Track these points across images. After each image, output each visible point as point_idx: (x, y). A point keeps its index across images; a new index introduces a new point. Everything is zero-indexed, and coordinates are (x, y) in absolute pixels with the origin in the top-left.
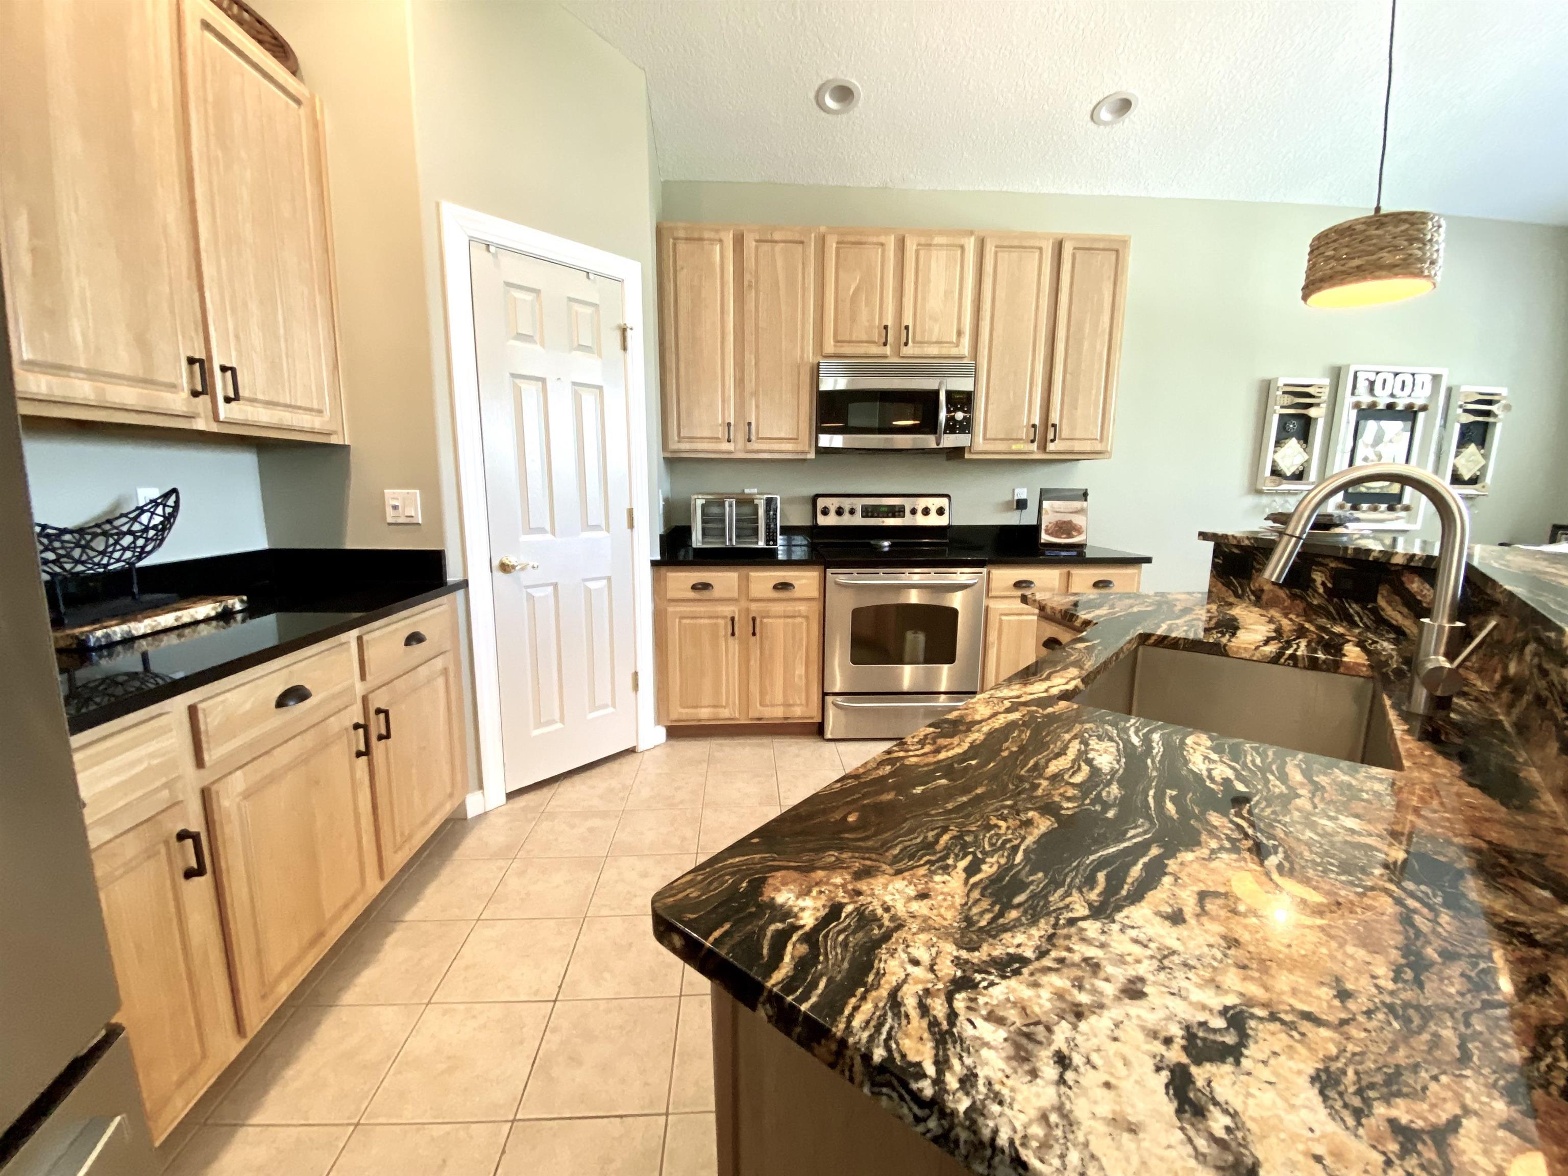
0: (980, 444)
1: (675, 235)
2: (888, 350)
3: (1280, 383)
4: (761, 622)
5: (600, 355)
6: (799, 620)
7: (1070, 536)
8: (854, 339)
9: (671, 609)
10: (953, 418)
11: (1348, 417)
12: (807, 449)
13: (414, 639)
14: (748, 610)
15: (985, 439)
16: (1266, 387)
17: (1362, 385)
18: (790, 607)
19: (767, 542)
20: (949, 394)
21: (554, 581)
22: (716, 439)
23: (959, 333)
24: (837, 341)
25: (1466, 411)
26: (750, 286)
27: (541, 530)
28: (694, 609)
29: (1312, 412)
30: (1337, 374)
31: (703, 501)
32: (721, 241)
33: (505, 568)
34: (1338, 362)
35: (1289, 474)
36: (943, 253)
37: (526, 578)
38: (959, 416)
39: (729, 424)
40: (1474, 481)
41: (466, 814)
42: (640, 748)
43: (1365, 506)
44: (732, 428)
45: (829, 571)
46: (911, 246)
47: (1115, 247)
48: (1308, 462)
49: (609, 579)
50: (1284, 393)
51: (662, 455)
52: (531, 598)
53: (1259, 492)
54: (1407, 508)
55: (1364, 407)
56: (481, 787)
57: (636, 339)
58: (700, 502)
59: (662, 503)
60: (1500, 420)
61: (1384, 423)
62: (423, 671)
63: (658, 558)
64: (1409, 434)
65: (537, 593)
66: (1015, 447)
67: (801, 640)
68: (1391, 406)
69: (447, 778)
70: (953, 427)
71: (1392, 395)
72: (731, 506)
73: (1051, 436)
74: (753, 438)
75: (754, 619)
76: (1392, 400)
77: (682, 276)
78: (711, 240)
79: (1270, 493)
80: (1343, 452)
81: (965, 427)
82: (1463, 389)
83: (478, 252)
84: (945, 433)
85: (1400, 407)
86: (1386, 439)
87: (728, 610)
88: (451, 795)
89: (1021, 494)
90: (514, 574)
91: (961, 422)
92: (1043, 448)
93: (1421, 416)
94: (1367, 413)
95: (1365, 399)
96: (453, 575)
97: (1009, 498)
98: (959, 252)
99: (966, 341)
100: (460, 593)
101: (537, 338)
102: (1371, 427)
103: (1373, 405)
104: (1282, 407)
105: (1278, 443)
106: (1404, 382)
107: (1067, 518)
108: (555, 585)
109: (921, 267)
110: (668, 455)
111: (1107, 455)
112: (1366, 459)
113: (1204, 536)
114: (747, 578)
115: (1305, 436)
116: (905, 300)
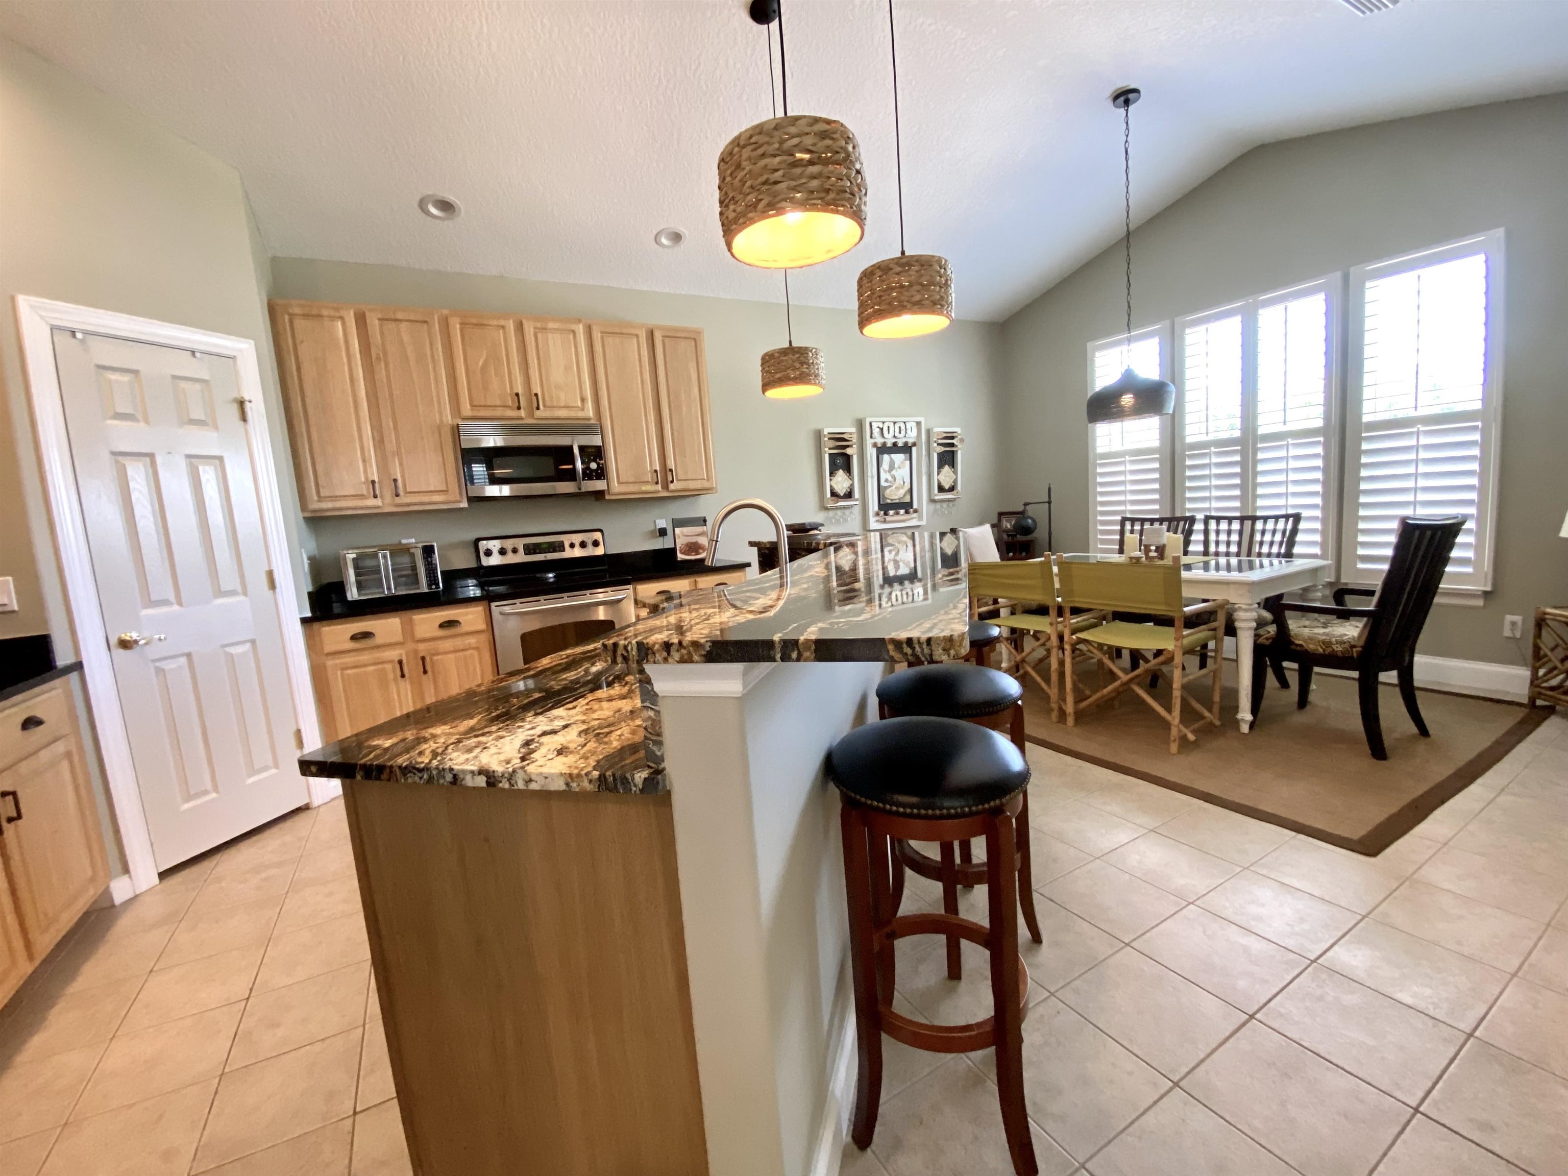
0: (616, 487)
1: (291, 311)
2: (522, 413)
3: (826, 432)
4: (431, 659)
5: (216, 428)
6: (470, 652)
7: (698, 553)
8: (489, 403)
9: (330, 663)
10: (588, 468)
11: (871, 453)
12: (458, 498)
13: (30, 723)
14: (416, 651)
15: (619, 483)
16: (818, 434)
17: (876, 431)
18: (459, 642)
19: (429, 586)
20: (582, 449)
21: (186, 651)
22: (362, 497)
23: (583, 400)
24: (472, 406)
25: (939, 444)
26: (378, 358)
27: (165, 602)
28: (356, 658)
29: (849, 451)
30: (860, 424)
31: (354, 556)
32: (342, 318)
33: (125, 644)
34: (860, 416)
35: (842, 494)
36: (557, 336)
37: (153, 652)
38: (593, 466)
39: (373, 482)
40: (952, 489)
41: (112, 900)
42: (316, 803)
43: (891, 512)
44: (377, 485)
45: (493, 604)
46: (529, 329)
47: (693, 336)
48: (852, 485)
49: (253, 642)
50: (830, 439)
51: (301, 515)
52: (160, 671)
53: (827, 509)
54: (916, 511)
55: (879, 445)
56: (126, 870)
57: (257, 409)
58: (351, 556)
59: (306, 562)
60: (959, 449)
61: (893, 456)
62: (45, 755)
63: (308, 614)
64: (908, 462)
65: (168, 665)
66: (644, 488)
67: (475, 669)
68: (895, 444)
69: (86, 862)
70: (589, 475)
71: (894, 437)
72: (385, 557)
73: (670, 479)
74: (401, 493)
75: (423, 659)
76: (895, 440)
77: (303, 349)
78: (333, 318)
79: (832, 509)
80: (872, 477)
81: (601, 474)
82: (936, 430)
83: (63, 340)
84: (584, 479)
85: (900, 445)
86: (896, 466)
87: (394, 654)
88: (93, 879)
89: (662, 523)
90: (137, 649)
91: (596, 471)
92: (666, 487)
93: (914, 449)
94: (882, 450)
95: (880, 441)
96: (62, 658)
97: (652, 528)
98: (571, 336)
99: (590, 405)
100: (74, 676)
101: (140, 416)
102: (886, 458)
103: (884, 444)
104: (830, 449)
105: (831, 474)
106: (900, 428)
107: (693, 539)
108: (189, 655)
109: (540, 346)
110: (308, 515)
111: (714, 491)
112: (886, 481)
113: (752, 544)
114: (411, 621)
115: (848, 469)
116: (531, 372)
